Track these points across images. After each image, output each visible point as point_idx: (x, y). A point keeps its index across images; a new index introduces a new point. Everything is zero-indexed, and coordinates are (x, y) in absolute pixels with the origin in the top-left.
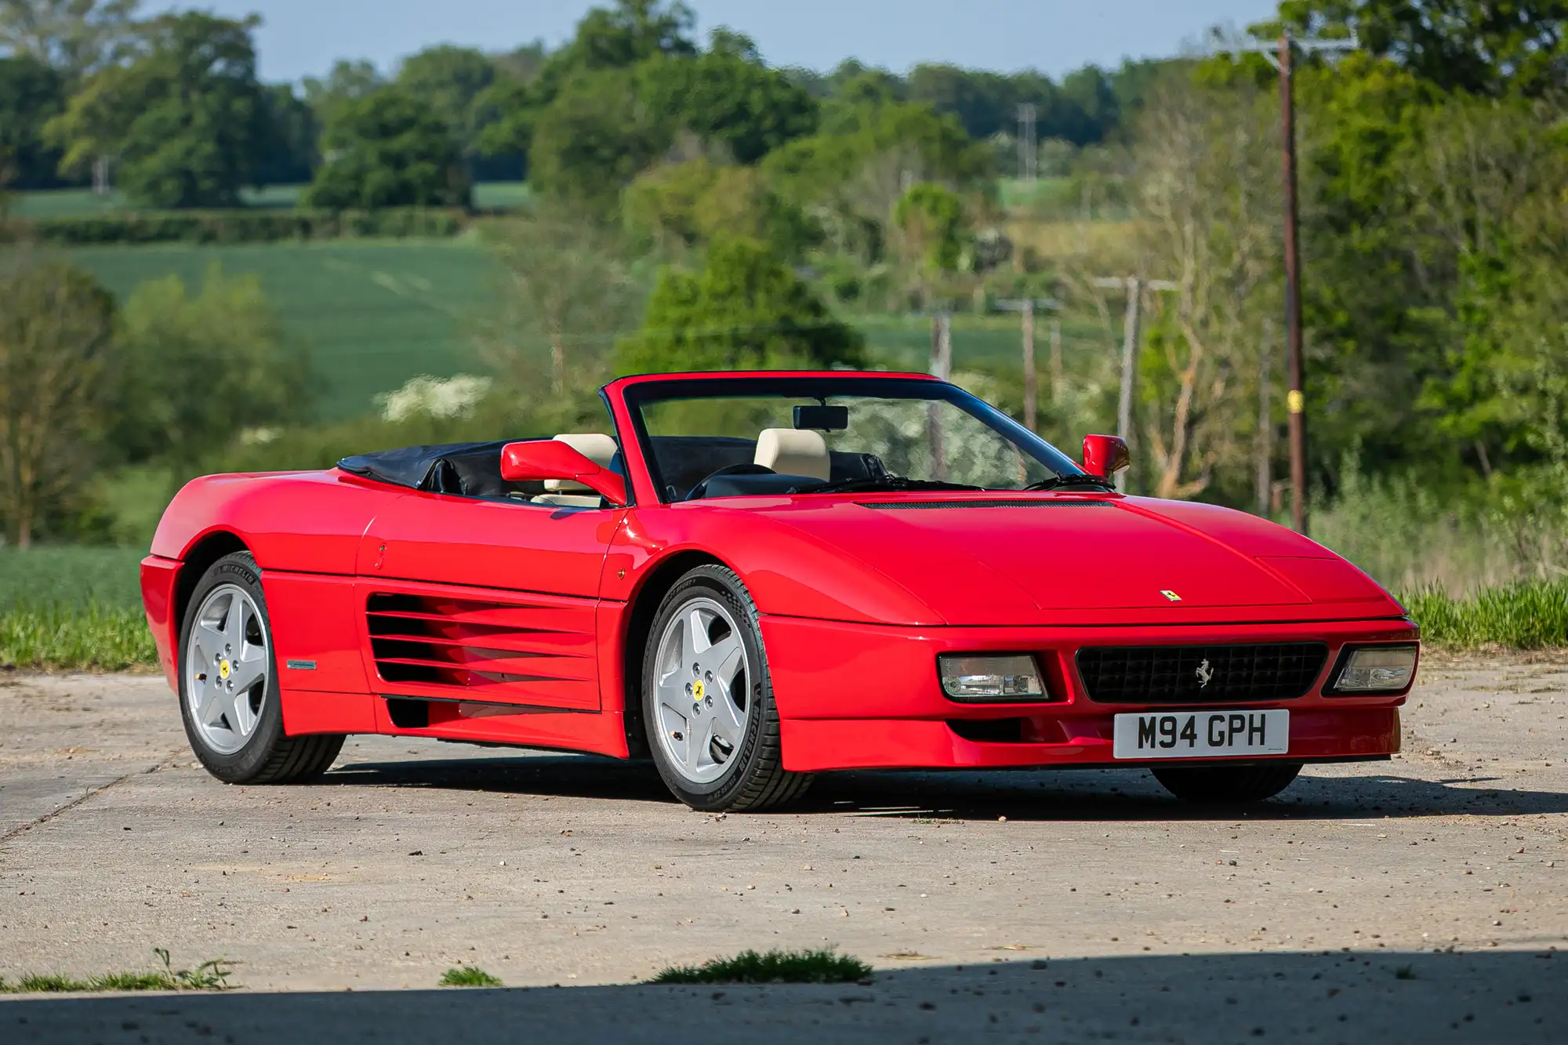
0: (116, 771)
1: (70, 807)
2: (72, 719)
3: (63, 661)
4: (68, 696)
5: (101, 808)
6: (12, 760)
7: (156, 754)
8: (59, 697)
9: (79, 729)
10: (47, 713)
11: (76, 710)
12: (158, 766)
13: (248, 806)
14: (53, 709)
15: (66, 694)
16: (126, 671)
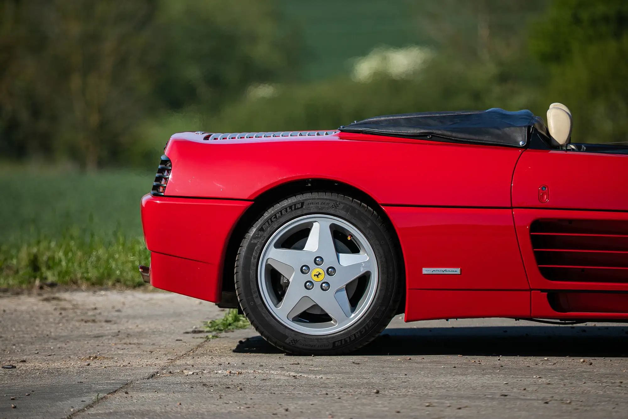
0: (123, 377)
1: (83, 410)
2: (95, 329)
3: (94, 280)
4: (96, 309)
5: (107, 411)
6: (44, 366)
7: (157, 362)
8: (88, 310)
9: (100, 338)
10: (77, 324)
11: (100, 321)
12: (157, 373)
13: (223, 411)
14: (82, 320)
15: (93, 307)
16: (142, 288)
